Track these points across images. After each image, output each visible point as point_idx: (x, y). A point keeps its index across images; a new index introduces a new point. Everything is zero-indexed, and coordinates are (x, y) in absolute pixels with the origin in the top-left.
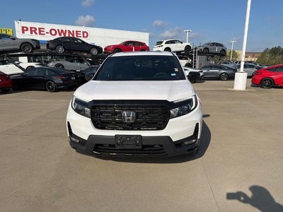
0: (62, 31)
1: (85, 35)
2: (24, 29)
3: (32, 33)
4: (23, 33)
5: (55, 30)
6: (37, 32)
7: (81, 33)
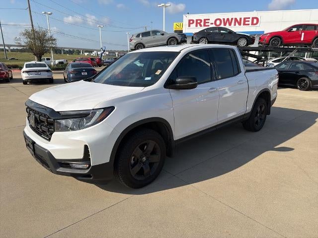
0: (228, 19)
1: (255, 21)
2: (190, 22)
3: (197, 26)
4: (189, 26)
5: (220, 20)
6: (202, 24)
7: (250, 20)
